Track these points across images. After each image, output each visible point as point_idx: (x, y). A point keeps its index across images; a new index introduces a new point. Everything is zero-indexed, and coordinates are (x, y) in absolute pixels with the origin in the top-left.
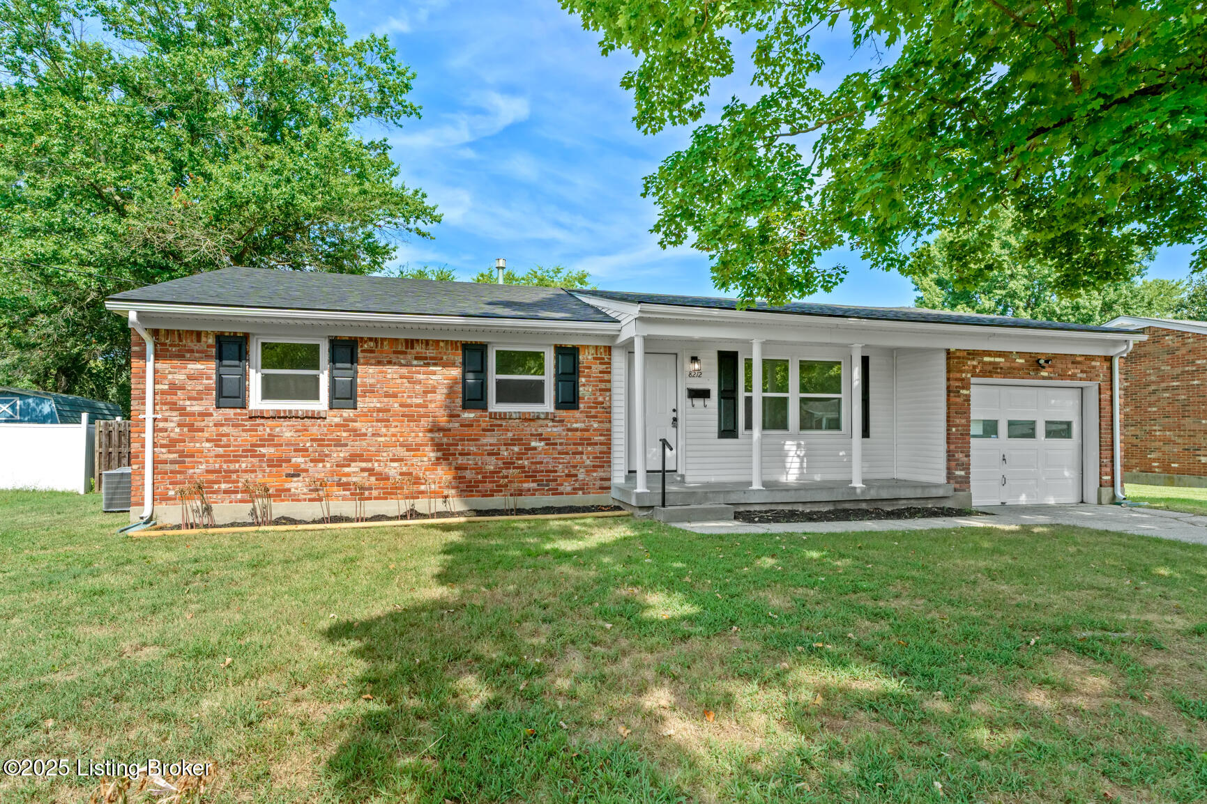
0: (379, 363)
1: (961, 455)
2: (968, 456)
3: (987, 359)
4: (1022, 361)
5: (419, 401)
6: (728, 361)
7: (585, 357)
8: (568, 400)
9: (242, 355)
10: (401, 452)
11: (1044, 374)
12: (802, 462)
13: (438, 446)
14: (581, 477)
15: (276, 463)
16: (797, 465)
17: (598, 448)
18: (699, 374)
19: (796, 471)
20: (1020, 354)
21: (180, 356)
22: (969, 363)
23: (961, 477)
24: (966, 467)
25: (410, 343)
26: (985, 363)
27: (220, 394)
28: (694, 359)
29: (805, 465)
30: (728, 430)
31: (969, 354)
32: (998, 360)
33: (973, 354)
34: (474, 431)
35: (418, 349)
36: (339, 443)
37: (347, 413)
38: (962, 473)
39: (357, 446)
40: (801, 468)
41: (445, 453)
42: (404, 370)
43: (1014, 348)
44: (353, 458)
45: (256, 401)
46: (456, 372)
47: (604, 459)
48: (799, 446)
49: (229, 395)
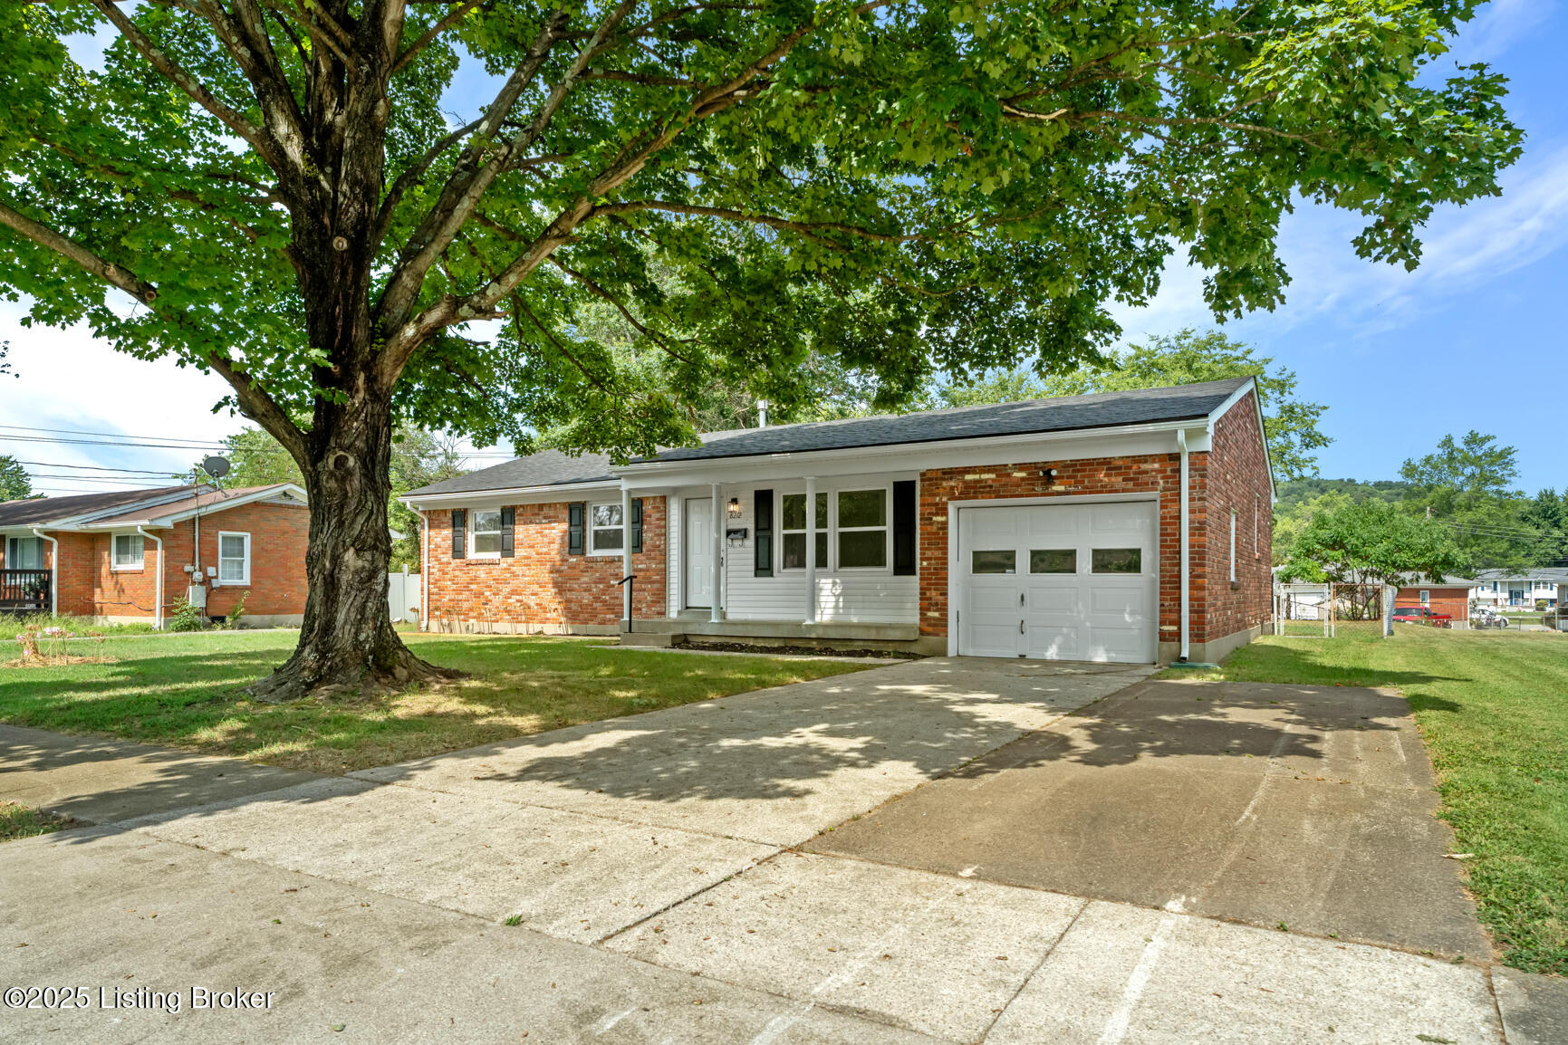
0: (525, 523)
1: (934, 593)
2: (945, 594)
3: (969, 477)
4: (1023, 474)
5: (545, 550)
6: (763, 500)
7: (647, 507)
8: (638, 545)
9: (464, 524)
10: (536, 588)
11: (1058, 488)
12: (837, 602)
13: (556, 584)
14: (644, 610)
15: (479, 595)
16: (832, 605)
17: (656, 586)
18: (739, 515)
19: (831, 611)
20: (1020, 467)
21: (439, 527)
22: (944, 484)
23: (935, 618)
24: (943, 608)
25: (541, 507)
26: (965, 482)
27: (454, 551)
28: (735, 501)
29: (841, 605)
30: (763, 567)
31: (944, 473)
32: (985, 476)
33: (950, 473)
34: (577, 572)
35: (546, 510)
36: (506, 582)
37: (510, 560)
38: (936, 614)
39: (514, 583)
40: (836, 607)
41: (561, 588)
42: (538, 527)
43: (1010, 460)
44: (514, 592)
45: (472, 554)
46: (565, 526)
47: (661, 596)
48: (834, 584)
49: (458, 552)
